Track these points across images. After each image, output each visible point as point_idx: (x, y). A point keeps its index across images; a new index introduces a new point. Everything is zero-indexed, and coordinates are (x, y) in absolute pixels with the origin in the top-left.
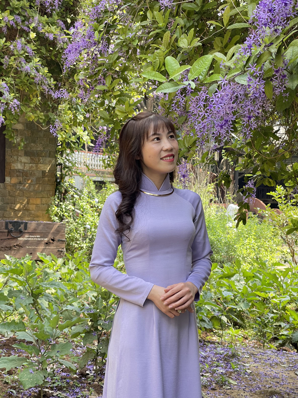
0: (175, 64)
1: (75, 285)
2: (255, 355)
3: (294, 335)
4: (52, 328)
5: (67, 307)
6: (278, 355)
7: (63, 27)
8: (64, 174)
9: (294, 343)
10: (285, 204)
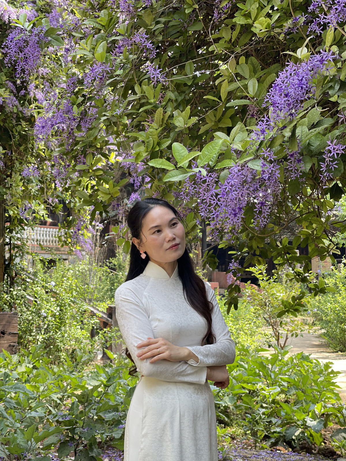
0: (183, 151)
1: (37, 386)
2: (248, 457)
3: (288, 432)
4: (26, 440)
5: (31, 414)
6: (273, 456)
7: (13, 89)
8: (14, 255)
9: (288, 441)
10: (267, 280)
